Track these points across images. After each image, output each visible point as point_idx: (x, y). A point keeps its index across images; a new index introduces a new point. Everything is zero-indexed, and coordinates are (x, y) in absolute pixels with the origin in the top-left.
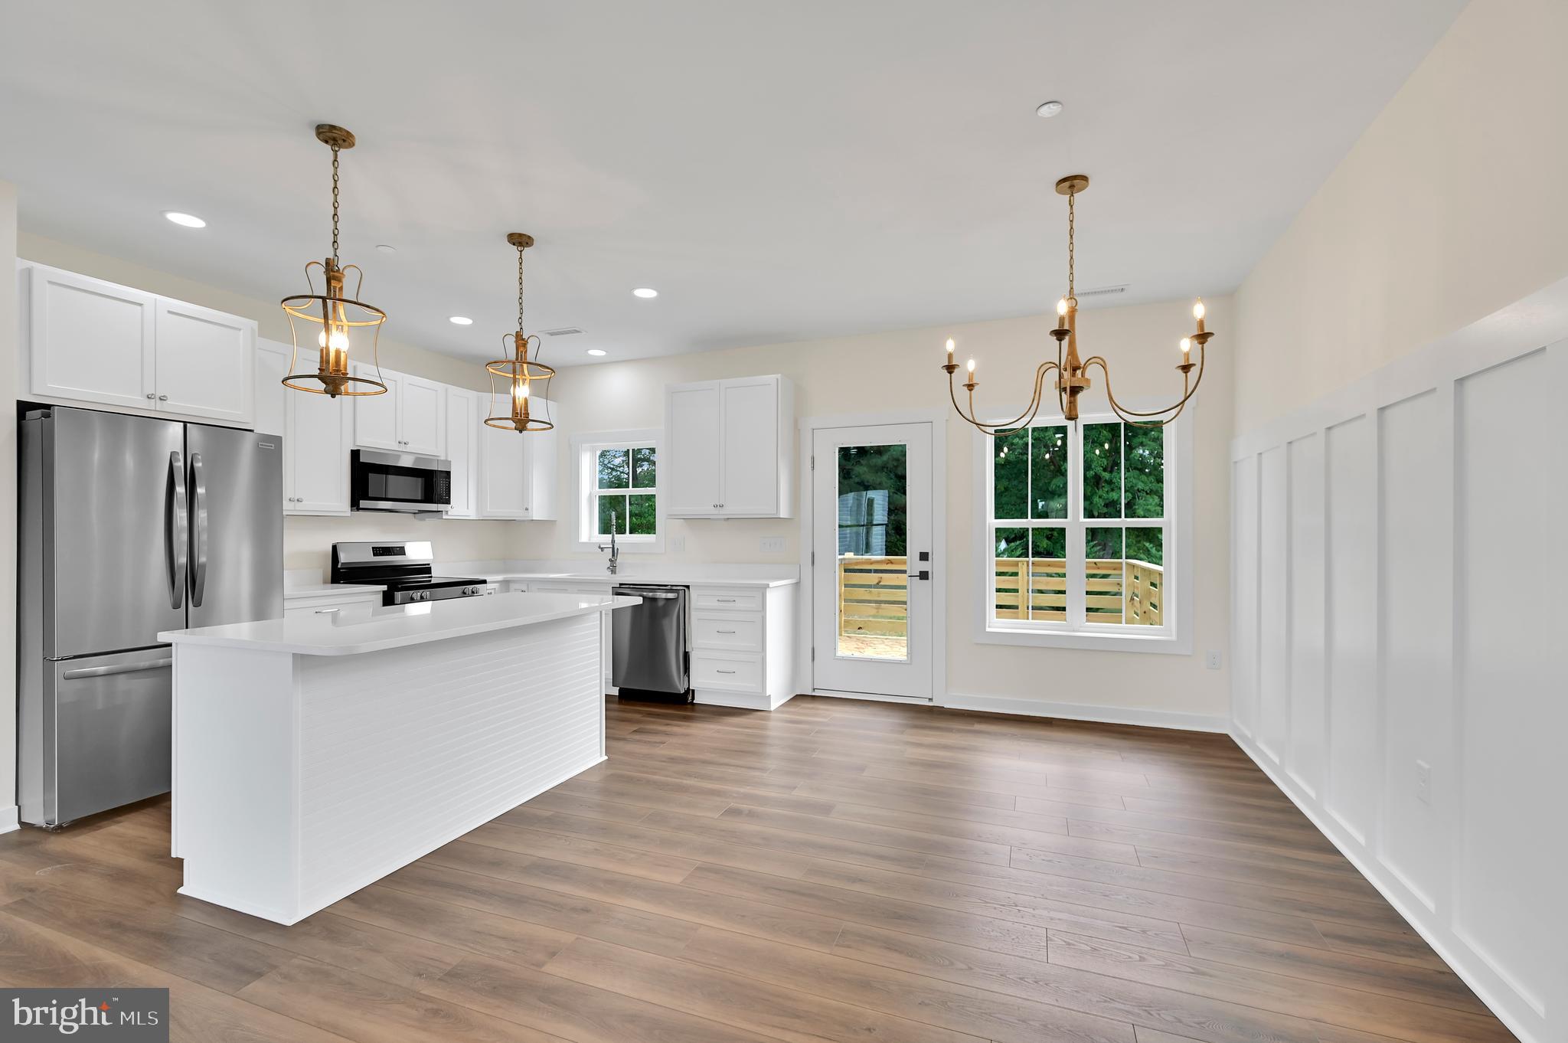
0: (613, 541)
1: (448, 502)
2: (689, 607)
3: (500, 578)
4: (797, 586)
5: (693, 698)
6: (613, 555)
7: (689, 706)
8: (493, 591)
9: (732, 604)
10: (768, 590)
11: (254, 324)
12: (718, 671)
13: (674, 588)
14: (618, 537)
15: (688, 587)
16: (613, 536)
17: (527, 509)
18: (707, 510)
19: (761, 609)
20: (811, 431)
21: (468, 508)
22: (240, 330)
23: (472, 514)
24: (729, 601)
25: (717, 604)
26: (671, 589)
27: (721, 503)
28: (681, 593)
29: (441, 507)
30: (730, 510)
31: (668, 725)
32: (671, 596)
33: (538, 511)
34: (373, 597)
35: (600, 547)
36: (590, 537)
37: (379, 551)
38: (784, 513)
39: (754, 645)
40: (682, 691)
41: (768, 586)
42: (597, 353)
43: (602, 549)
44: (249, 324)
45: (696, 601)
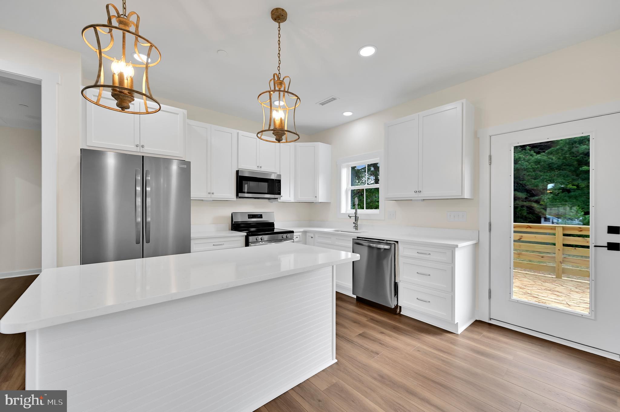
0: (356, 213)
1: (280, 194)
2: (398, 255)
3: (302, 230)
4: (476, 246)
5: (400, 311)
6: (356, 220)
7: (397, 317)
8: (298, 236)
9: (428, 256)
10: (456, 249)
11: (185, 112)
12: (417, 299)
13: (388, 242)
14: (360, 211)
15: (397, 242)
16: (356, 211)
17: (316, 197)
18: (410, 194)
19: (451, 263)
20: (488, 138)
21: (290, 197)
22: (178, 114)
23: (292, 200)
24: (425, 254)
25: (417, 254)
26: (387, 242)
27: (420, 189)
28: (393, 246)
29: (276, 196)
30: (427, 193)
31: (382, 333)
32: (387, 247)
33: (321, 198)
34: (240, 238)
35: (349, 216)
36: (346, 210)
37: (251, 216)
38: (467, 195)
39: (445, 286)
40: (393, 307)
41: (457, 246)
42: (348, 114)
43: (350, 217)
44: (182, 112)
45: (402, 251)
